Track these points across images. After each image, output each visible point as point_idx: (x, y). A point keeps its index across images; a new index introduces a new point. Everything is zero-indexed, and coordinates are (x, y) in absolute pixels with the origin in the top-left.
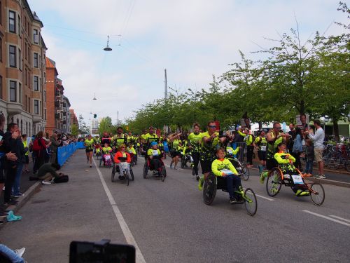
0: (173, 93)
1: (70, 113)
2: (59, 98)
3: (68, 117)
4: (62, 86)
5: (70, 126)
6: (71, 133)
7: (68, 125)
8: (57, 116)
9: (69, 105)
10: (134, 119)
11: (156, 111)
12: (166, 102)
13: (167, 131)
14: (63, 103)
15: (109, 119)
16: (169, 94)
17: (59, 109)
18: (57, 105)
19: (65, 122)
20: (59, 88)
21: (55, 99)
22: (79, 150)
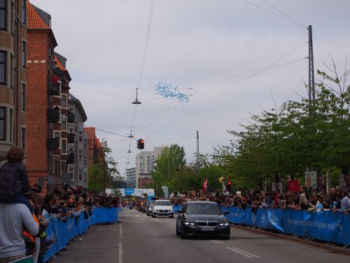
0: (329, 85)
1: (86, 136)
2: (58, 101)
3: (81, 146)
4: (66, 72)
5: (84, 167)
6: (86, 186)
7: (81, 164)
8: (52, 145)
9: (84, 118)
10: (234, 152)
11: (286, 131)
12: (311, 109)
13: (314, 183)
14: (68, 113)
15: (177, 152)
16: (318, 89)
17: (58, 127)
18: (52, 117)
19: (71, 159)
20: (59, 77)
21: (49, 104)
22: (100, 228)
